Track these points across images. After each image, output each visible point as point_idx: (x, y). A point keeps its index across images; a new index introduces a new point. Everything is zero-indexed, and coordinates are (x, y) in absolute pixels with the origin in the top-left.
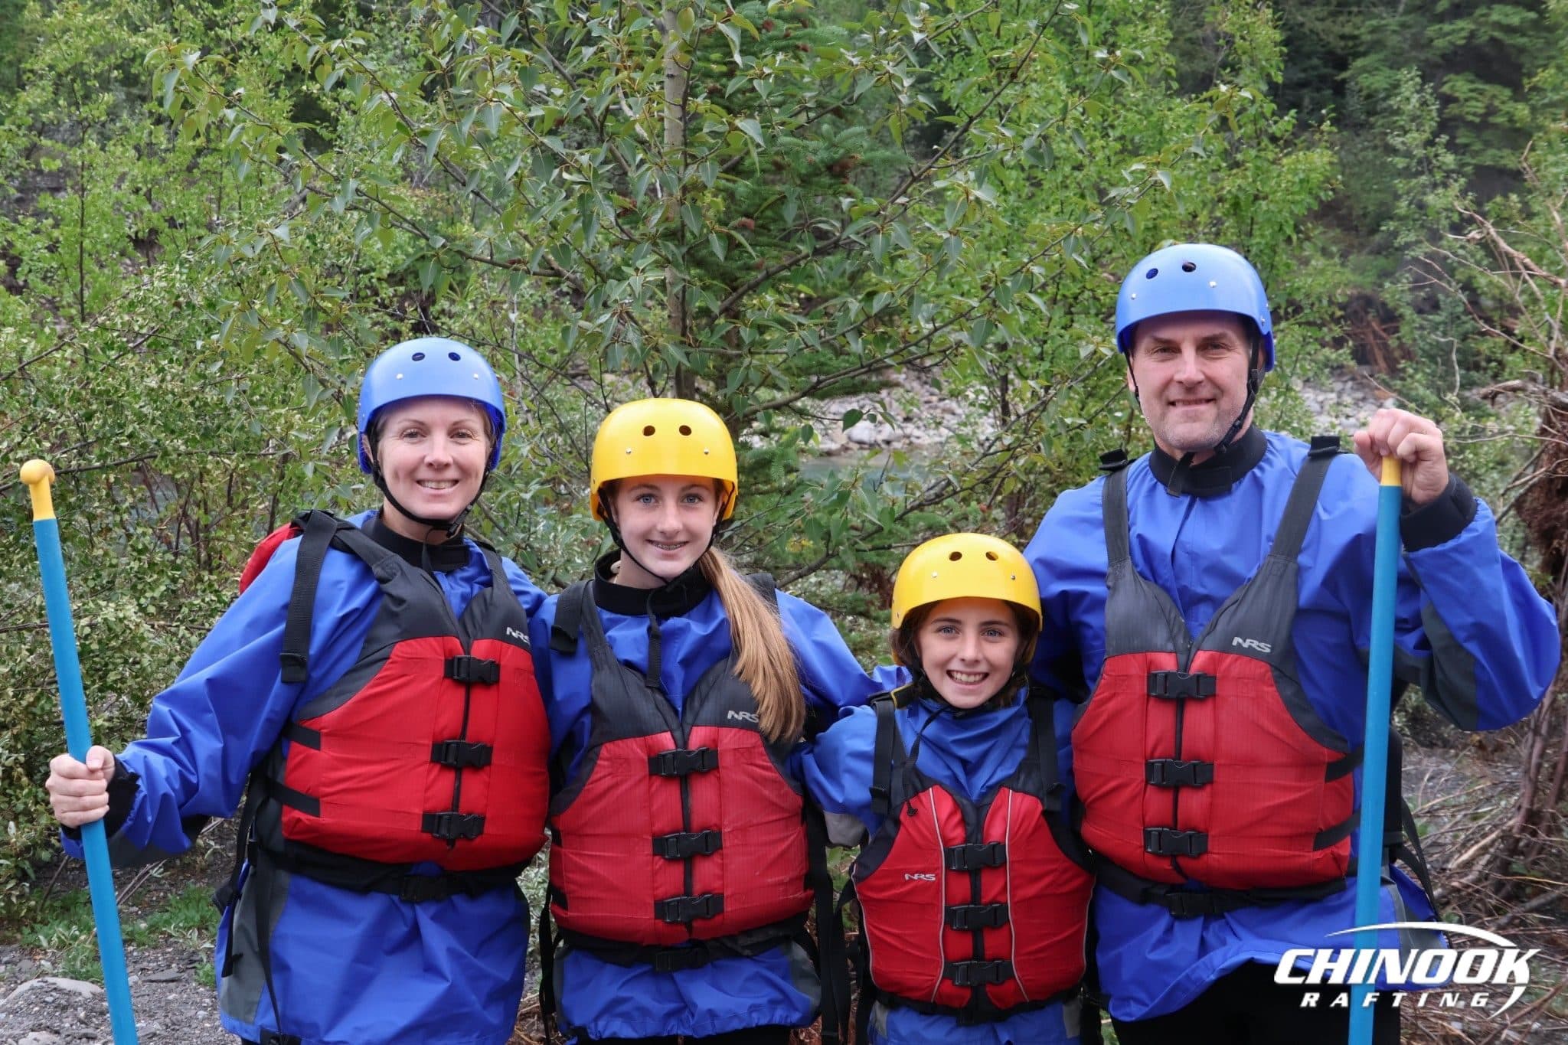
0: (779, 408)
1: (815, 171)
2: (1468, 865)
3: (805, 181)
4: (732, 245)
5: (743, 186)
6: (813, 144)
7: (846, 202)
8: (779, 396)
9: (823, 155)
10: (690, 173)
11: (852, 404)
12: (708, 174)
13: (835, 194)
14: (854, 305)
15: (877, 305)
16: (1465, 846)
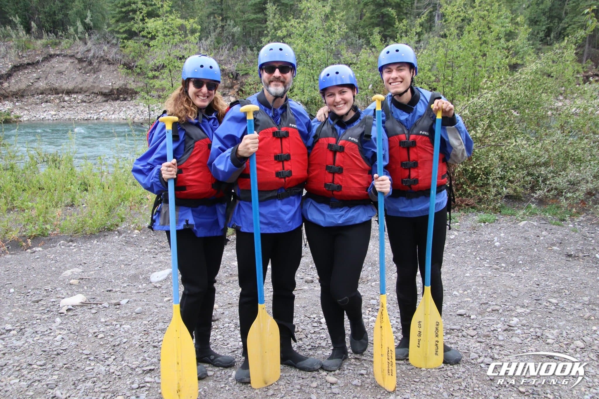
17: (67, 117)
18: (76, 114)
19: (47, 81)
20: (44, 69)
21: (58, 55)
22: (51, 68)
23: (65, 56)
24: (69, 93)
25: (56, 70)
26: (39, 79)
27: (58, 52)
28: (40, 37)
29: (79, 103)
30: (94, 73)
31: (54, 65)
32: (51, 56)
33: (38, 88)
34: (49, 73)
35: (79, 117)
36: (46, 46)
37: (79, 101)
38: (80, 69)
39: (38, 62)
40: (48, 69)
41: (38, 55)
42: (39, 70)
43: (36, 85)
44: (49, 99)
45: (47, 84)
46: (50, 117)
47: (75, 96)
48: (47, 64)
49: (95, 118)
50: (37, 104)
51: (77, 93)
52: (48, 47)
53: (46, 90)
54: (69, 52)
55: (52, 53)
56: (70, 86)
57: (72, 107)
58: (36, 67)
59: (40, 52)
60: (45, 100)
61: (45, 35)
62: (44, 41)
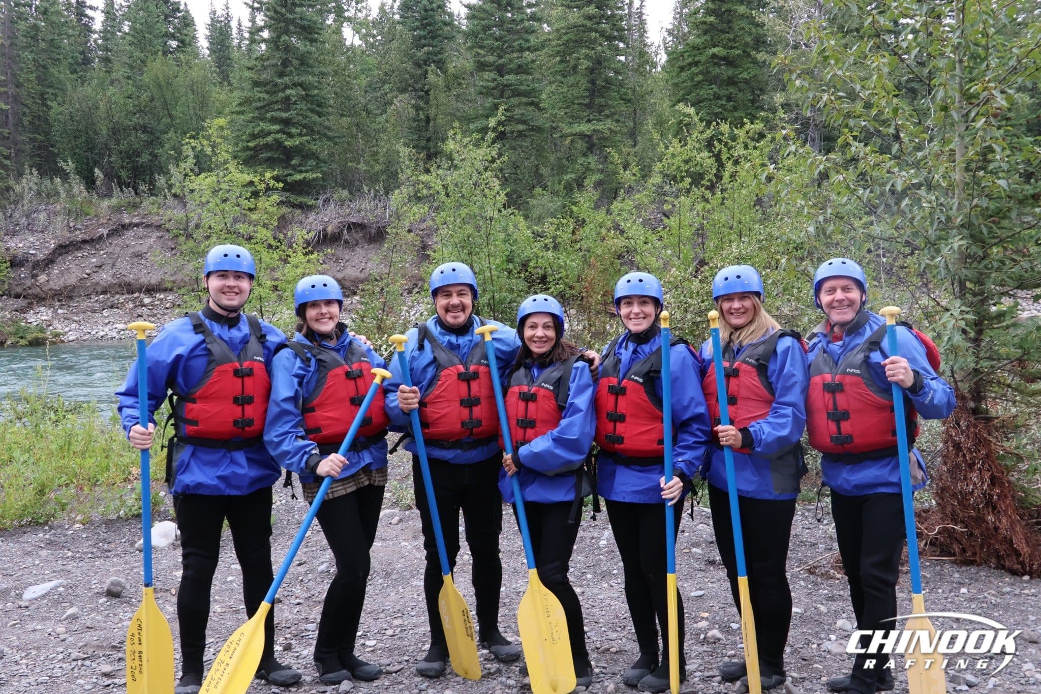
5: (992, 205)
10: (975, 201)
12: (983, 202)
19: (114, 270)
20: (110, 250)
21: (136, 225)
22: (123, 247)
23: (148, 226)
24: (150, 290)
25: (131, 250)
26: (100, 267)
27: (136, 220)
28: (109, 195)
29: (167, 308)
31: (128, 242)
32: (125, 227)
33: (98, 283)
34: (118, 257)
36: (118, 209)
37: (167, 306)
38: (173, 249)
39: (101, 238)
40: (118, 249)
41: (102, 225)
42: (102, 252)
43: (96, 278)
44: (116, 302)
45: (114, 275)
46: (114, 334)
47: (162, 296)
48: (117, 241)
50: (94, 311)
51: (165, 290)
52: (121, 212)
53: (111, 286)
54: (155, 219)
55: (127, 221)
56: (154, 280)
57: (155, 315)
58: (97, 246)
59: (105, 221)
60: (109, 304)
61: (116, 191)
62: (114, 201)
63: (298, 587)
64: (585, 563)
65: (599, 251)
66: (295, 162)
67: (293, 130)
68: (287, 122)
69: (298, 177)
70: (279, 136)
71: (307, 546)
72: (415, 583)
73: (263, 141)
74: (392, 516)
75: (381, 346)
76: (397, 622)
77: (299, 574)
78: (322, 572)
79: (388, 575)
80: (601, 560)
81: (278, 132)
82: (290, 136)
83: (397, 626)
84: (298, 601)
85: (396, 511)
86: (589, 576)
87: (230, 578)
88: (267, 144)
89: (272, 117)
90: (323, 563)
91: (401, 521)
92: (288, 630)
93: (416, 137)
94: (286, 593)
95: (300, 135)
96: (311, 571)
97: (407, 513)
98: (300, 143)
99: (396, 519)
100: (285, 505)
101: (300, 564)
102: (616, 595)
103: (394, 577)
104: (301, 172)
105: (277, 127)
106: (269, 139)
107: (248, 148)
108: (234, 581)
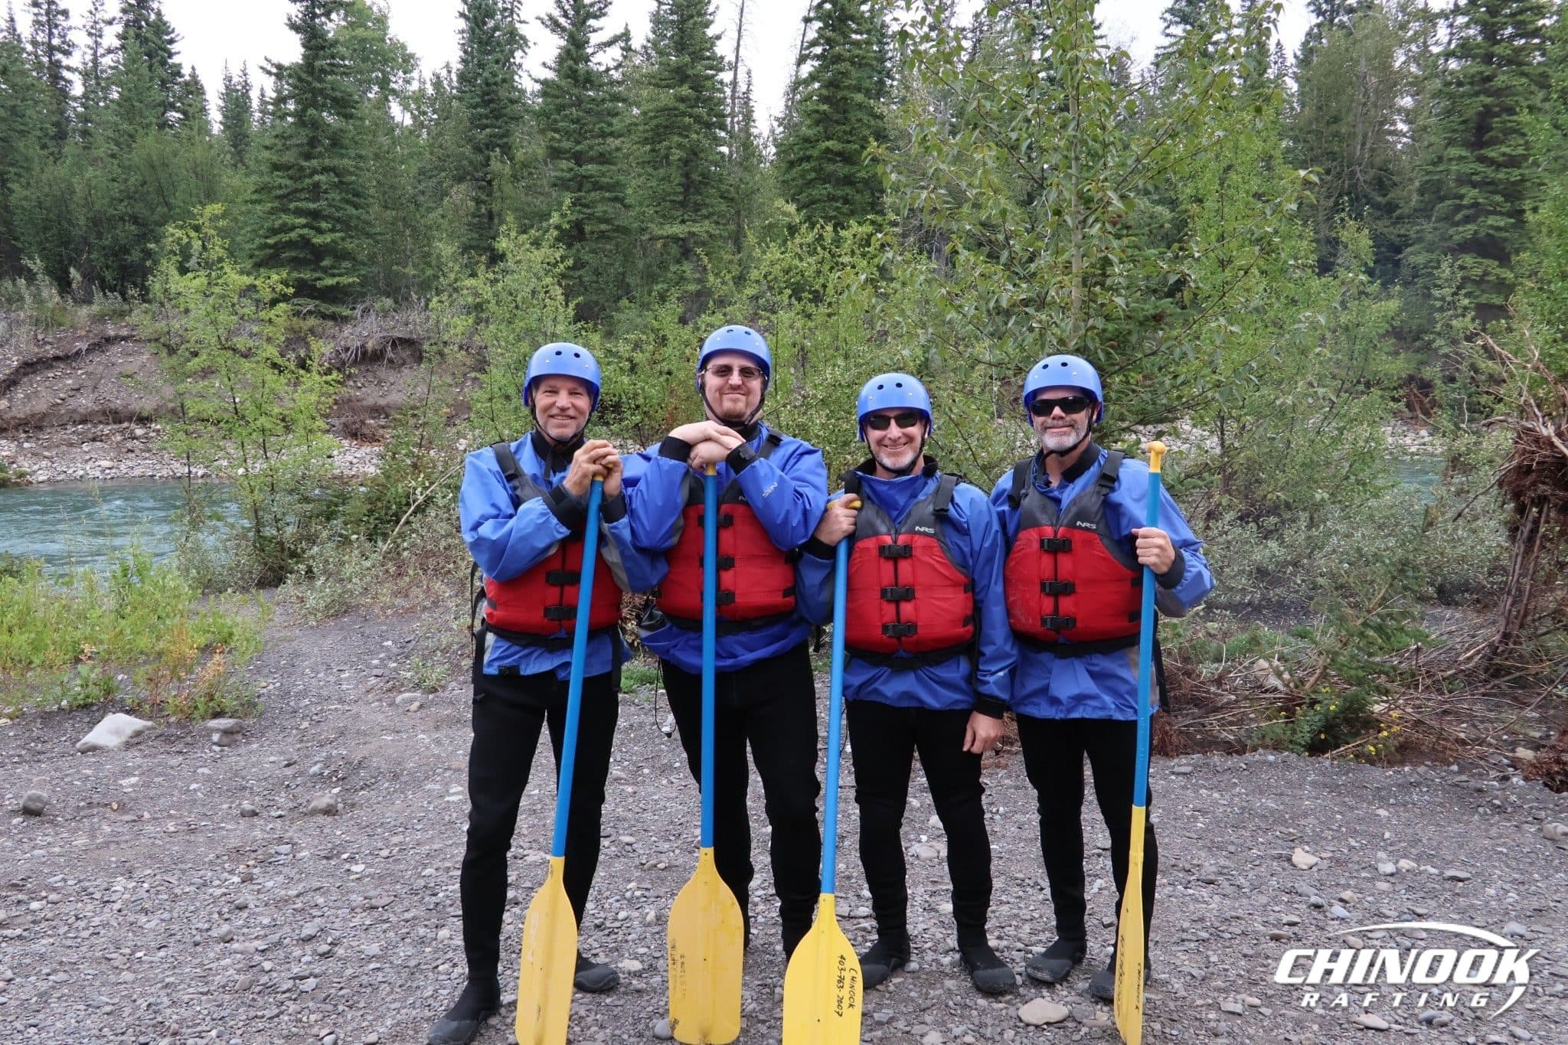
0: (1124, 430)
1: (1147, 318)
2: (1470, 659)
3: (1141, 324)
4: (1108, 353)
5: (1111, 327)
6: (1147, 307)
7: (1161, 333)
8: (1125, 425)
9: (1152, 312)
10: (1091, 322)
11: (1161, 427)
12: (1100, 323)
13: (1155, 331)
14: (1168, 382)
15: (1179, 381)
16: (1468, 650)
17: (137, 472)
18: (158, 467)
19: (96, 394)
20: (91, 368)
21: (124, 339)
22: (107, 366)
23: (140, 340)
24: (143, 420)
25: (118, 369)
26: (78, 390)
27: (124, 332)
28: (88, 301)
29: (165, 442)
30: (204, 377)
31: (113, 360)
32: (109, 341)
33: (75, 411)
34: (102, 377)
35: (164, 473)
36: (100, 319)
37: (166, 438)
38: (171, 368)
39: (78, 353)
40: (101, 368)
41: (80, 338)
42: (80, 372)
43: (72, 403)
44: (99, 433)
45: (96, 400)
46: (98, 474)
47: (158, 426)
48: (99, 358)
49: (200, 473)
50: (71, 445)
51: (162, 419)
52: (104, 322)
53: (93, 413)
54: (149, 331)
55: (112, 333)
56: (147, 405)
57: (149, 450)
58: (74, 364)
59: (83, 333)
60: (90, 436)
61: (98, 296)
62: (95, 308)
63: (283, 794)
64: (642, 754)
65: (682, 375)
66: (326, 263)
67: (324, 225)
68: (315, 215)
69: (330, 281)
70: (305, 231)
71: (302, 741)
72: (429, 787)
73: (285, 237)
74: (411, 701)
75: (415, 489)
76: (395, 840)
77: (286, 777)
78: (315, 775)
79: (396, 776)
80: (661, 750)
81: (304, 226)
82: (320, 231)
83: (396, 845)
84: (280, 812)
85: (418, 694)
86: (646, 771)
87: (194, 786)
88: (291, 241)
89: (297, 208)
90: (315, 763)
91: (421, 707)
92: (253, 855)
93: (476, 236)
94: (266, 803)
95: (333, 230)
96: (301, 774)
97: (431, 697)
98: (333, 241)
99: (417, 704)
100: (279, 689)
101: (288, 765)
102: (674, 795)
103: (403, 779)
104: (334, 275)
105: (302, 221)
106: (293, 235)
107: (266, 246)
108: (199, 789)
